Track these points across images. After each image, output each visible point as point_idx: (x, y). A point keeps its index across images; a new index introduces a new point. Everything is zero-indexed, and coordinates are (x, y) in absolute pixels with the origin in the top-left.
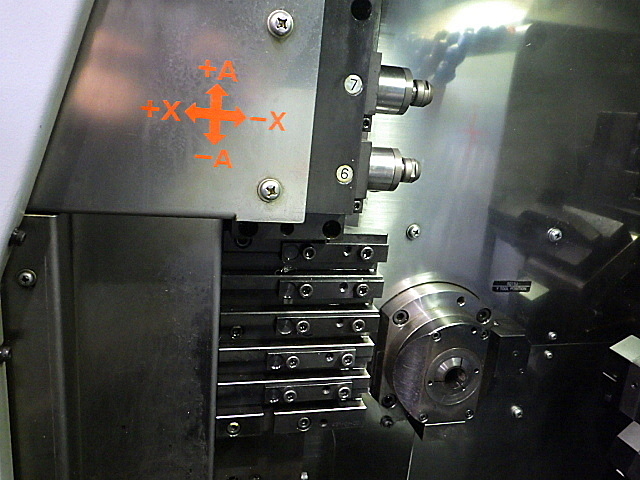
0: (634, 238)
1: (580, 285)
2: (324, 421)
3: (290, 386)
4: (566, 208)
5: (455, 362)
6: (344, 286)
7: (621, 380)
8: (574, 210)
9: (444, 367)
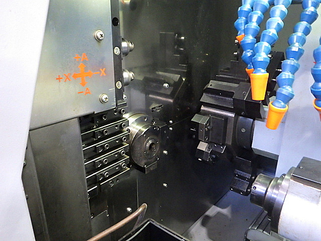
0: (184, 79)
1: (171, 101)
2: (117, 180)
3: (104, 171)
4: (157, 73)
5: (150, 142)
6: (117, 126)
7: (197, 130)
8: (161, 73)
9: (148, 145)
